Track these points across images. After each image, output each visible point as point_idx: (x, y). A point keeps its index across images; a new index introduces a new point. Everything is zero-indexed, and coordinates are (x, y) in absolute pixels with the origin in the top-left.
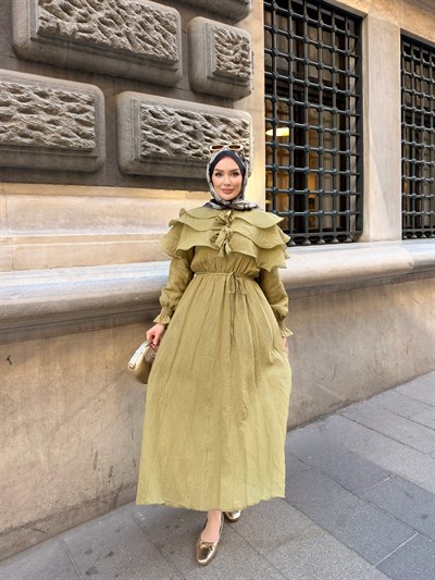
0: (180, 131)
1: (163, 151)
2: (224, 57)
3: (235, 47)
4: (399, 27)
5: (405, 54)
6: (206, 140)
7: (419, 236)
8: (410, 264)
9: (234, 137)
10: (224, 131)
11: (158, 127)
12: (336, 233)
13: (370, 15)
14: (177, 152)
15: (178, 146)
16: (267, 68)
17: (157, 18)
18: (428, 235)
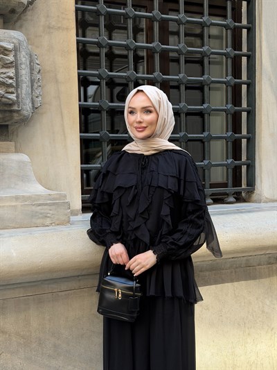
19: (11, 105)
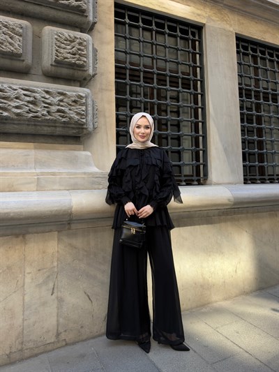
0: (22, 101)
1: (5, 114)
2: (62, 51)
3: (73, 44)
4: (234, 32)
5: (242, 51)
6: (45, 107)
7: (263, 181)
8: (229, 200)
9: (70, 105)
10: (61, 101)
11: (4, 98)
12: (184, 178)
13: (208, 24)
14: (18, 115)
15: (19, 111)
16: (117, 61)
17: (6, 26)
18: (272, 181)
19: (83, 125)
